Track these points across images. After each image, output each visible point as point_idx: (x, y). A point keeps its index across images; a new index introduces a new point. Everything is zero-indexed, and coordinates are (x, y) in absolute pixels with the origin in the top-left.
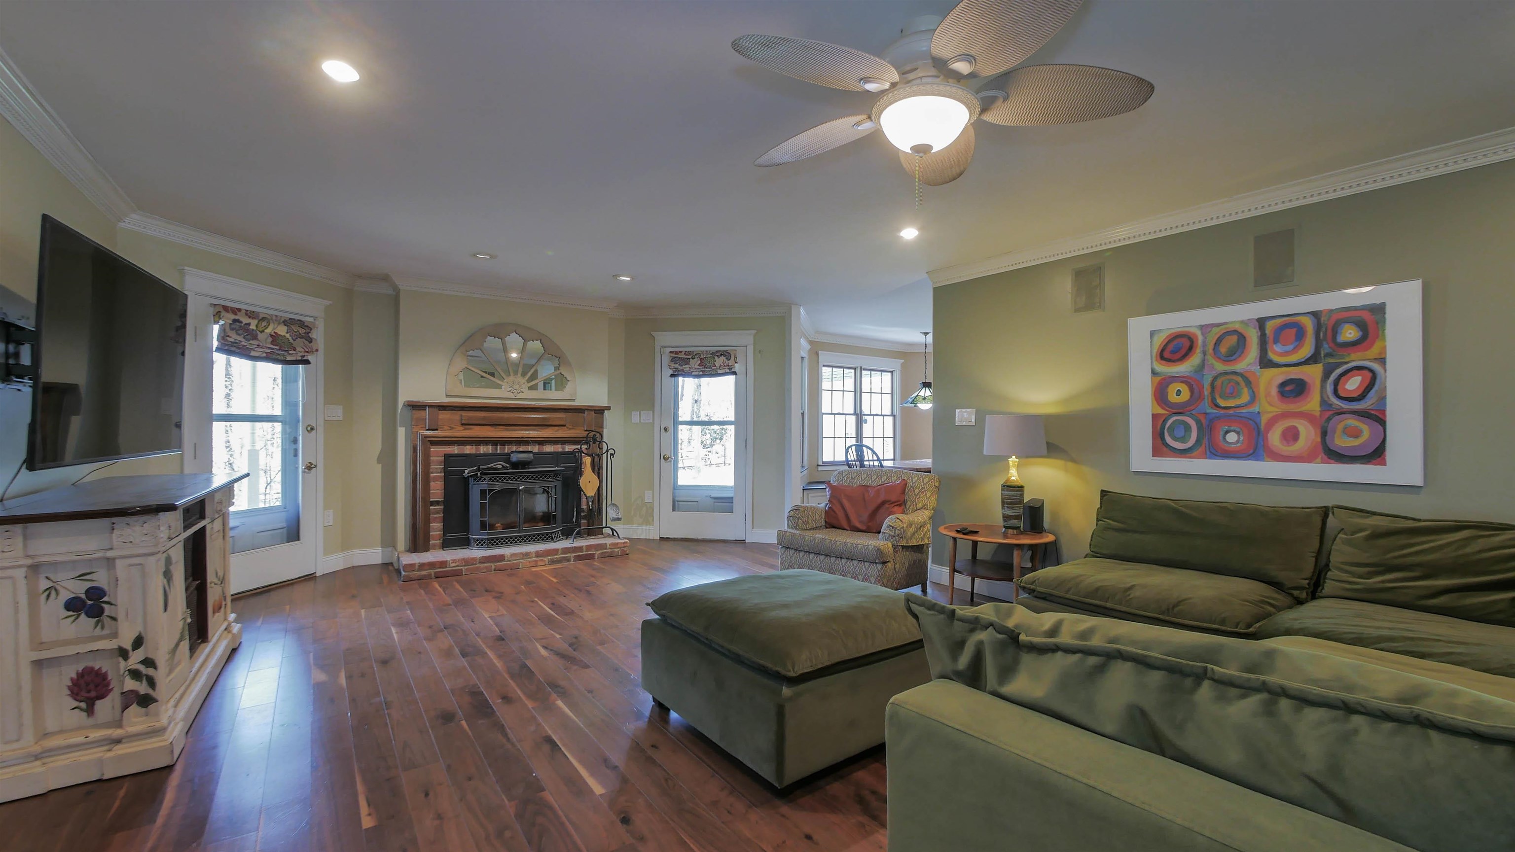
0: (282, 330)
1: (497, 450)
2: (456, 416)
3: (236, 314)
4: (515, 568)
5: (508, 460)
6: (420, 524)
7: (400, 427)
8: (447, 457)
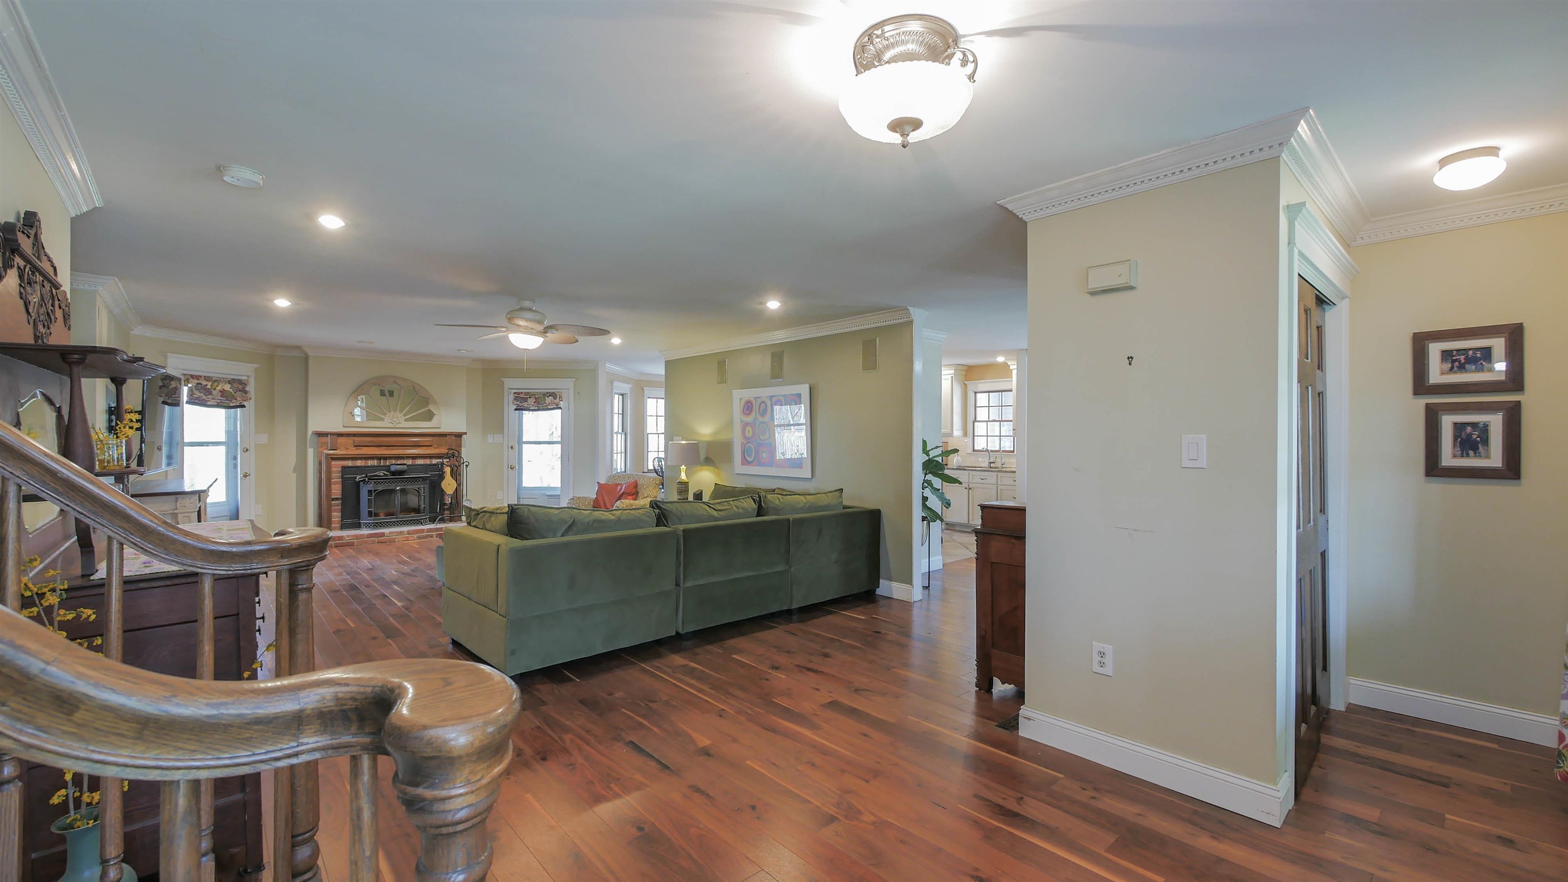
0: (227, 387)
1: (380, 463)
2: (350, 440)
3: (198, 380)
4: (392, 541)
5: (388, 470)
6: (324, 512)
7: (310, 448)
8: (344, 468)
